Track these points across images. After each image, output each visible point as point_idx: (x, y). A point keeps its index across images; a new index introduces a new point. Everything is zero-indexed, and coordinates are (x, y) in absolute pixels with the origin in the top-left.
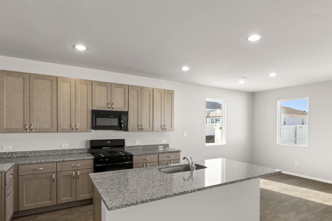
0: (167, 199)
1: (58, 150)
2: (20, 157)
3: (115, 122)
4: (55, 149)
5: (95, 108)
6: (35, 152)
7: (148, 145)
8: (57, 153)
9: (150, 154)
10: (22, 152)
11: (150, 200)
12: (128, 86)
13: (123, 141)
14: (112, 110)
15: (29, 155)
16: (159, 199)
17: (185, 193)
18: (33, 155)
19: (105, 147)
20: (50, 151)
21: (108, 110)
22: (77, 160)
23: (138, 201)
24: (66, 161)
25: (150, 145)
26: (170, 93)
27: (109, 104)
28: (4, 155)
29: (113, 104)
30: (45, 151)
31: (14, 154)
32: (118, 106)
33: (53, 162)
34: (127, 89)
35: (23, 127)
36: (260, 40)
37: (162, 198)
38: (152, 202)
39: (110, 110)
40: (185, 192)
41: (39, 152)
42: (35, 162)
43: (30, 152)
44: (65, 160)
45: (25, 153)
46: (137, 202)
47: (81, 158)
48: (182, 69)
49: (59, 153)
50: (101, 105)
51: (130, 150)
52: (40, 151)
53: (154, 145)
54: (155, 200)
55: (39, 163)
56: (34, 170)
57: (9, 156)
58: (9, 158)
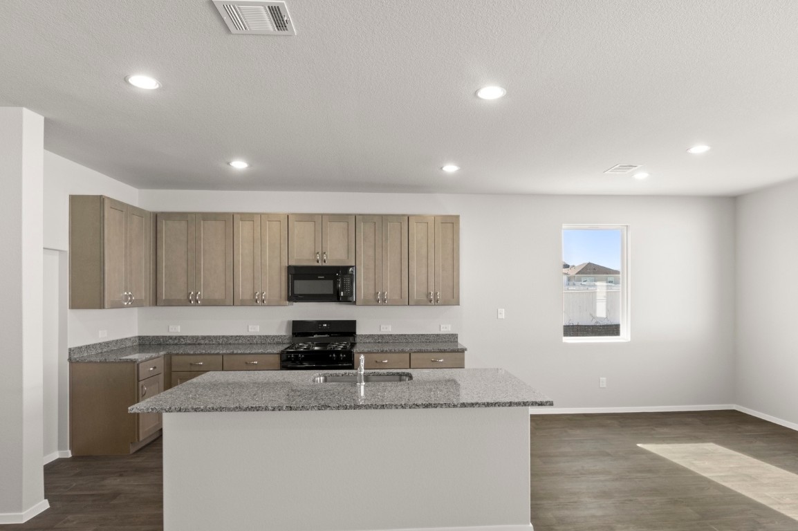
0: (223, 413)
1: (243, 337)
2: (190, 344)
3: (326, 287)
4: (238, 335)
5: (293, 263)
6: (209, 337)
7: (408, 335)
8: (240, 341)
9: (391, 352)
10: (193, 337)
11: (193, 409)
12: (355, 216)
13: (353, 324)
14: (324, 264)
15: (202, 342)
16: (209, 411)
17: (261, 409)
18: (207, 342)
19: (318, 334)
20: (231, 336)
21: (316, 264)
22: (252, 354)
23: (173, 408)
24: (237, 354)
25: (413, 335)
26: (452, 222)
27: (318, 253)
28: (170, 341)
29: (325, 253)
30: (223, 336)
31: (182, 340)
32: (335, 256)
33: (218, 354)
34: (353, 221)
35: (186, 298)
36: (503, 98)
37: (213, 409)
38: (195, 413)
39: (320, 264)
40: (259, 407)
41: (215, 337)
42: (192, 353)
43: (204, 338)
44: (235, 352)
45: (197, 338)
46: (170, 408)
47: (260, 351)
48: (444, 169)
49: (244, 341)
50: (304, 256)
51: (369, 343)
52: (217, 336)
53: (422, 335)
54: (202, 410)
55: (198, 354)
56: (191, 364)
57: (176, 342)
58: (176, 344)
